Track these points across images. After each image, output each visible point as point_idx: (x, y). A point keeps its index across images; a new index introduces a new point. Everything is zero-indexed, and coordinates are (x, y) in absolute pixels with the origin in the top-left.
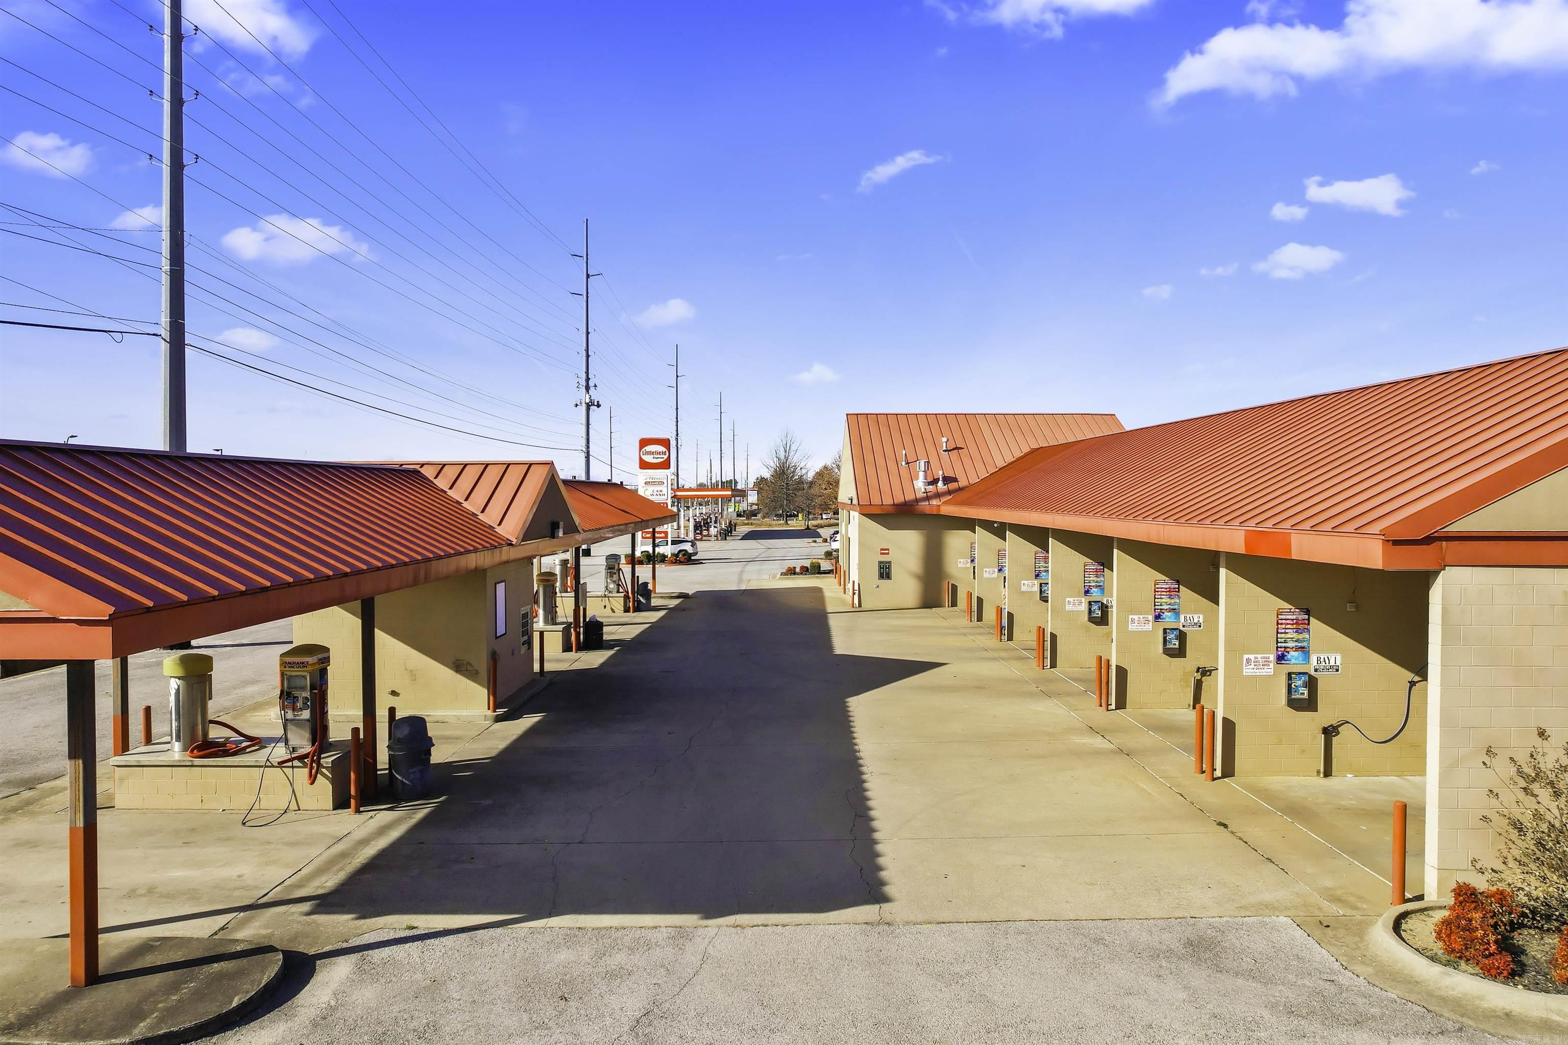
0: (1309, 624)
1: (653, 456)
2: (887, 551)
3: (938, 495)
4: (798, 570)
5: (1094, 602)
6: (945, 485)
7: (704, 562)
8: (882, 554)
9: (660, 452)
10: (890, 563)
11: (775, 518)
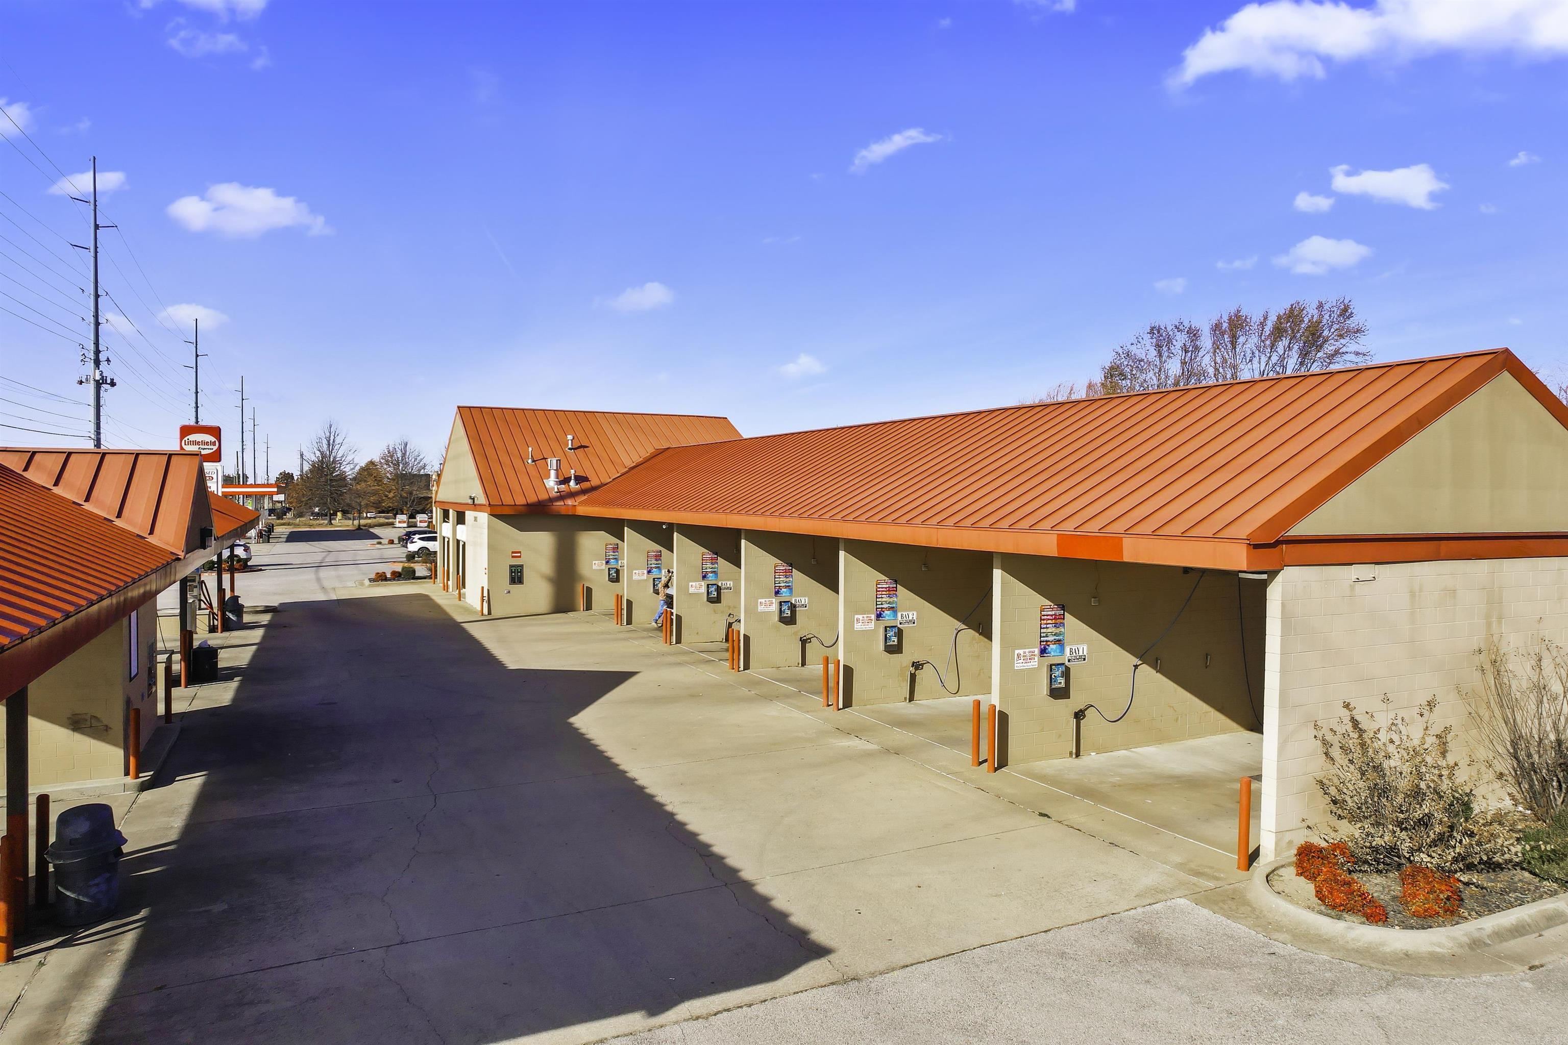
0: (1064, 619)
1: (198, 447)
2: (519, 554)
3: (572, 495)
4: (389, 576)
5: (784, 602)
6: (577, 484)
7: (263, 568)
8: (513, 557)
9: (207, 442)
10: (522, 566)
11: (312, 518)
